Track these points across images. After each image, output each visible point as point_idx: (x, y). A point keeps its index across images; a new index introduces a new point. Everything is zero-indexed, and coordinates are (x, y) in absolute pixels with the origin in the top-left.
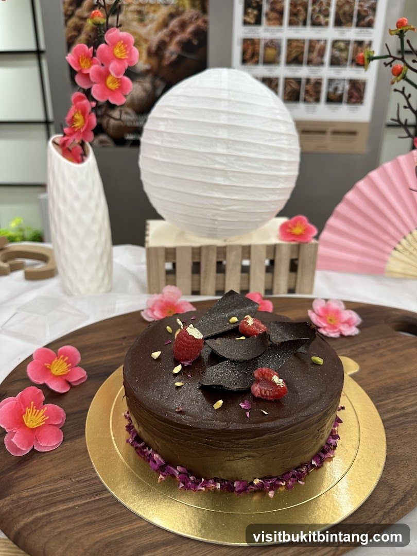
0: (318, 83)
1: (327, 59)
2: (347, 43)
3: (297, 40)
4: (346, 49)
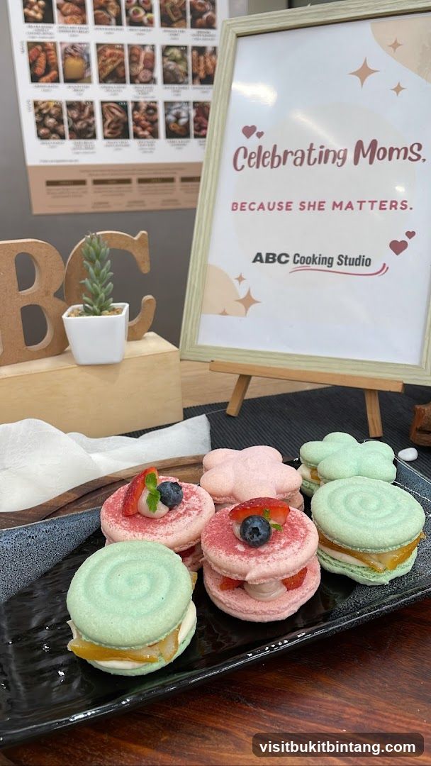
0: (152, 108)
1: (158, 74)
2: (184, 49)
3: (112, 46)
4: (184, 59)
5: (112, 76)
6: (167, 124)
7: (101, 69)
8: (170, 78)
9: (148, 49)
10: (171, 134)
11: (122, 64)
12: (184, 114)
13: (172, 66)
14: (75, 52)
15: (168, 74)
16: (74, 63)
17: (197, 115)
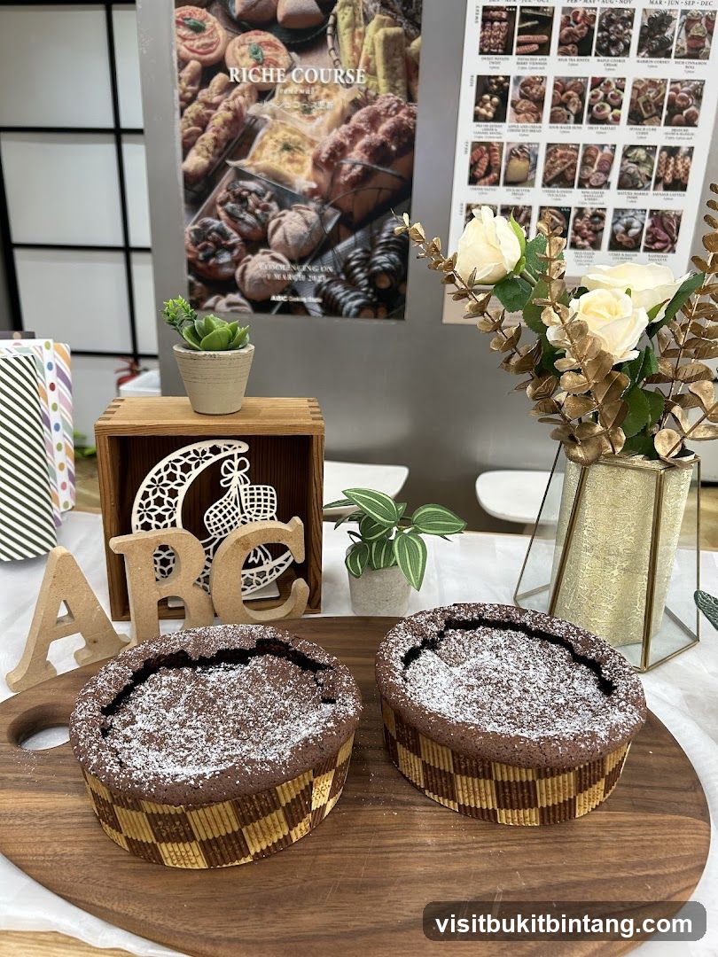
0: (598, 216)
1: (614, 178)
2: (651, 150)
3: (565, 146)
4: (649, 160)
5: (560, 179)
6: (613, 235)
7: (547, 171)
8: (627, 183)
9: (607, 150)
10: (615, 245)
11: (573, 166)
12: (636, 223)
13: (633, 168)
14: (523, 152)
15: (626, 177)
16: (520, 165)
17: (653, 226)
